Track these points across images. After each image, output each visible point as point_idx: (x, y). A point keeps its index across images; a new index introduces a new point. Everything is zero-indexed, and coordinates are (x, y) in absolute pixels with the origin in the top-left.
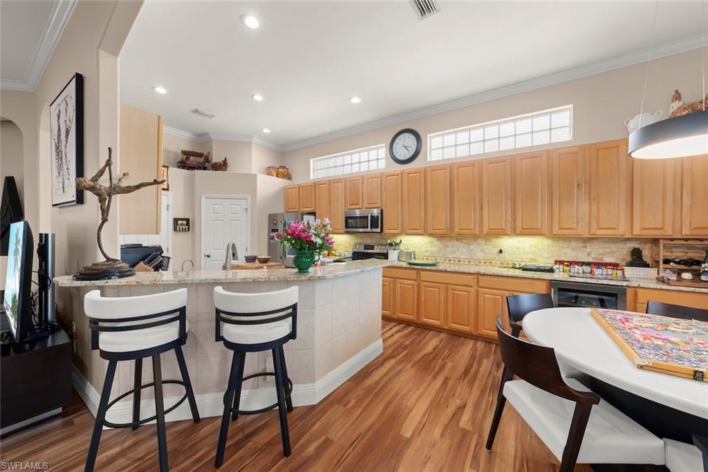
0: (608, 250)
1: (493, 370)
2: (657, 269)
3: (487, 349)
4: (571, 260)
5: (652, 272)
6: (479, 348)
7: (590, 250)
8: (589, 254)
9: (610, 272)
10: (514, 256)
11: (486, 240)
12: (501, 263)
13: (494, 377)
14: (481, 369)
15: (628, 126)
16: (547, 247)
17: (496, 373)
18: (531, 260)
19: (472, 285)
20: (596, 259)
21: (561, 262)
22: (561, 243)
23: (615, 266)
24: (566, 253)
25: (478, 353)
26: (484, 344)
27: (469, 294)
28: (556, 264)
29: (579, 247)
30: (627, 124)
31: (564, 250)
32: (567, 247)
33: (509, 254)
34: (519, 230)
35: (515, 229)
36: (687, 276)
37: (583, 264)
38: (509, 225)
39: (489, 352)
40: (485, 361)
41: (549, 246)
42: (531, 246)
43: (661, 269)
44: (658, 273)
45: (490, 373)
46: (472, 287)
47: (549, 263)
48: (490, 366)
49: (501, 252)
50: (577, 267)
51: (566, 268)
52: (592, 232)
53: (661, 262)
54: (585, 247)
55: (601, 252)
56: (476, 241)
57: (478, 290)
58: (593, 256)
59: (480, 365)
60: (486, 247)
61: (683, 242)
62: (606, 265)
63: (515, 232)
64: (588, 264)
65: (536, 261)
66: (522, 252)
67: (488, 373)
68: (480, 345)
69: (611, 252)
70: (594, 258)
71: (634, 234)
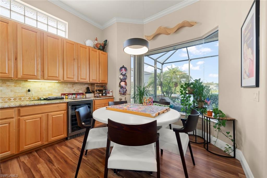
0: (80, 88)
1: (50, 166)
2: (93, 94)
3: (32, 158)
4: (68, 93)
5: (92, 95)
6: (26, 162)
7: (74, 88)
8: (74, 90)
9: (81, 96)
10: (38, 93)
11: (15, 83)
12: (30, 98)
13: (56, 170)
14: (43, 172)
15: (86, 43)
16: (57, 87)
17: (54, 167)
18: (49, 94)
19: (14, 116)
20: (77, 92)
21: (64, 94)
22: (63, 85)
23: (83, 94)
24: (66, 90)
25: (29, 165)
26: (26, 156)
27: (9, 125)
28: (62, 95)
29: (71, 87)
30: (86, 42)
31: (65, 89)
32: (66, 87)
33: (35, 92)
34: (46, 76)
35: (43, 76)
36: (101, 95)
37: (72, 94)
38: (40, 73)
39: (36, 158)
40: (39, 166)
41: (58, 87)
42: (49, 87)
43: (95, 94)
44: (94, 95)
45: (51, 170)
46: (13, 118)
47: (59, 95)
48: (46, 166)
49: (29, 91)
50: (70, 96)
51: (67, 97)
52: (79, 80)
53: (95, 91)
54: (73, 87)
55: (78, 89)
56: (6, 83)
57: (19, 119)
58: (76, 91)
59: (38, 171)
60: (16, 88)
61: (99, 85)
62: (80, 94)
63: (44, 78)
64: (74, 94)
65: (52, 95)
66: (44, 90)
67: (49, 171)
68: (25, 159)
69: (81, 89)
70: (76, 92)
71: (90, 81)
